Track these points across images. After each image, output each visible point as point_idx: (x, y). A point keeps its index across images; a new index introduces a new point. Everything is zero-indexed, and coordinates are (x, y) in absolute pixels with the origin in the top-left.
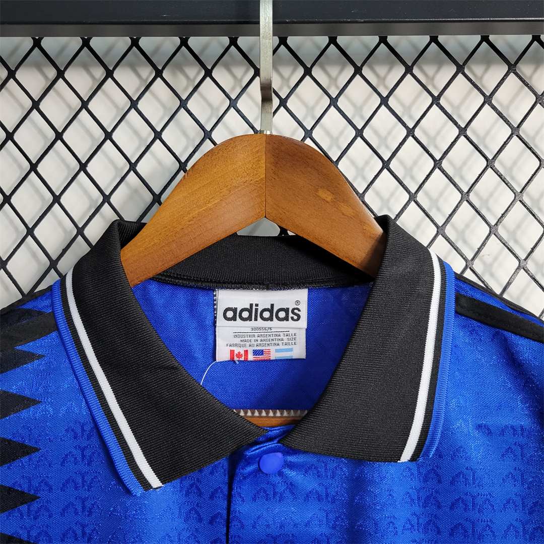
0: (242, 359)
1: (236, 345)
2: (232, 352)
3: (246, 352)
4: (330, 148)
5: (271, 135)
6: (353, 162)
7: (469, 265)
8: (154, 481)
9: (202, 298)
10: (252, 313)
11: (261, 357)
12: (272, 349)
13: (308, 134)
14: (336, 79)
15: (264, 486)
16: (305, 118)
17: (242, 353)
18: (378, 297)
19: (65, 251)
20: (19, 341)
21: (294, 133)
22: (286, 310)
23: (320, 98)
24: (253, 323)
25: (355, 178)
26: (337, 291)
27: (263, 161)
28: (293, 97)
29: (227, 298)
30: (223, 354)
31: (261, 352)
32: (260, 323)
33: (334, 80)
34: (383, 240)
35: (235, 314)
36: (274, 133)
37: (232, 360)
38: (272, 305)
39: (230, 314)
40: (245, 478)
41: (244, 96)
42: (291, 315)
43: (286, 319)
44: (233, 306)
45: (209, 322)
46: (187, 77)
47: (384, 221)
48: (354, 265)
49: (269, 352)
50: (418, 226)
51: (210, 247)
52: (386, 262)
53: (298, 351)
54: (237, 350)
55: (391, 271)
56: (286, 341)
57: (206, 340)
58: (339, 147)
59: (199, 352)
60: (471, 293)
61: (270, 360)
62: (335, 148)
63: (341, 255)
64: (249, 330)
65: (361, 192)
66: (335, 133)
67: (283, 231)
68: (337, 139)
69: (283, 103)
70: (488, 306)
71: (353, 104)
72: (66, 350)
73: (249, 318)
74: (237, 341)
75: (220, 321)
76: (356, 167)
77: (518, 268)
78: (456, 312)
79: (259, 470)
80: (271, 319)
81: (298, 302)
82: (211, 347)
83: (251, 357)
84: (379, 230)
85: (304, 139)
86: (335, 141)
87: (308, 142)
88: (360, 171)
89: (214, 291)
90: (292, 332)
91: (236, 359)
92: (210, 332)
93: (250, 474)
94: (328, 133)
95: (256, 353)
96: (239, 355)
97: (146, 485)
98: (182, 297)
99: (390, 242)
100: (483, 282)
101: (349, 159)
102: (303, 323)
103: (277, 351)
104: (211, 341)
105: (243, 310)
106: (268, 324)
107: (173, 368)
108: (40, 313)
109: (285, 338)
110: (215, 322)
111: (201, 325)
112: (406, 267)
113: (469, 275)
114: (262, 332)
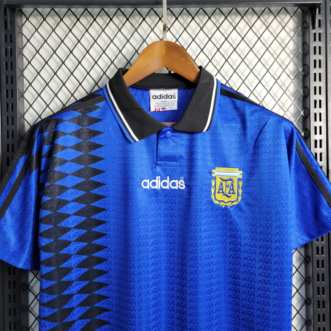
0: (158, 111)
1: (156, 107)
2: (155, 109)
3: (159, 109)
4: (184, 45)
5: (166, 41)
6: (192, 50)
7: (227, 82)
8: (137, 140)
9: (145, 93)
10: (161, 97)
11: (164, 110)
12: (167, 107)
13: (177, 40)
14: (186, 20)
15: (167, 142)
16: (176, 34)
17: (158, 109)
18: (198, 89)
19: (100, 80)
20: (96, 103)
21: (172, 40)
22: (171, 96)
23: (181, 28)
24: (161, 100)
25: (193, 55)
26: (187, 90)
27: (164, 49)
28: (172, 27)
29: (153, 92)
30: (152, 109)
31: (164, 108)
32: (163, 100)
33: (185, 21)
34: (200, 73)
35: (156, 97)
36: (167, 40)
37: (155, 111)
38: (167, 95)
39: (154, 97)
40: (161, 139)
41: (156, 27)
42: (173, 97)
43: (171, 98)
44: (155, 95)
45: (148, 100)
46: (136, 20)
47: (200, 67)
48: (191, 81)
49: (166, 108)
50: (213, 71)
51: (148, 77)
52: (200, 79)
53: (175, 107)
54: (157, 108)
55: (201, 82)
56: (171, 105)
57: (147, 105)
58: (187, 44)
59: (145, 109)
60: (225, 89)
61: (166, 111)
62: (186, 45)
63: (187, 78)
64: (160, 102)
65: (194, 59)
66: (186, 40)
67: (170, 72)
68: (187, 42)
69: (169, 29)
70: (229, 92)
71: (192, 29)
72: (109, 105)
73: (160, 98)
74: (157, 105)
75: (151, 99)
76: (193, 51)
77: (242, 83)
78: (220, 94)
79: (165, 136)
80: (167, 98)
81: (175, 93)
82: (149, 107)
83: (161, 110)
84: (199, 70)
85: (176, 42)
86: (186, 42)
87: (177, 43)
88: (194, 53)
89: (149, 90)
90: (173, 102)
91: (156, 110)
92: (149, 103)
93: (163, 137)
94: (183, 39)
95: (162, 109)
96: (157, 109)
97: (135, 141)
98: (139, 92)
99: (202, 73)
100: (230, 86)
101: (190, 48)
102: (176, 99)
103: (169, 108)
104: (148, 105)
105: (158, 96)
106: (166, 100)
107: (140, 109)
108: (101, 95)
109: (171, 104)
110: (150, 100)
111: (146, 101)
112: (206, 80)
113: (227, 85)
114: (164, 102)
